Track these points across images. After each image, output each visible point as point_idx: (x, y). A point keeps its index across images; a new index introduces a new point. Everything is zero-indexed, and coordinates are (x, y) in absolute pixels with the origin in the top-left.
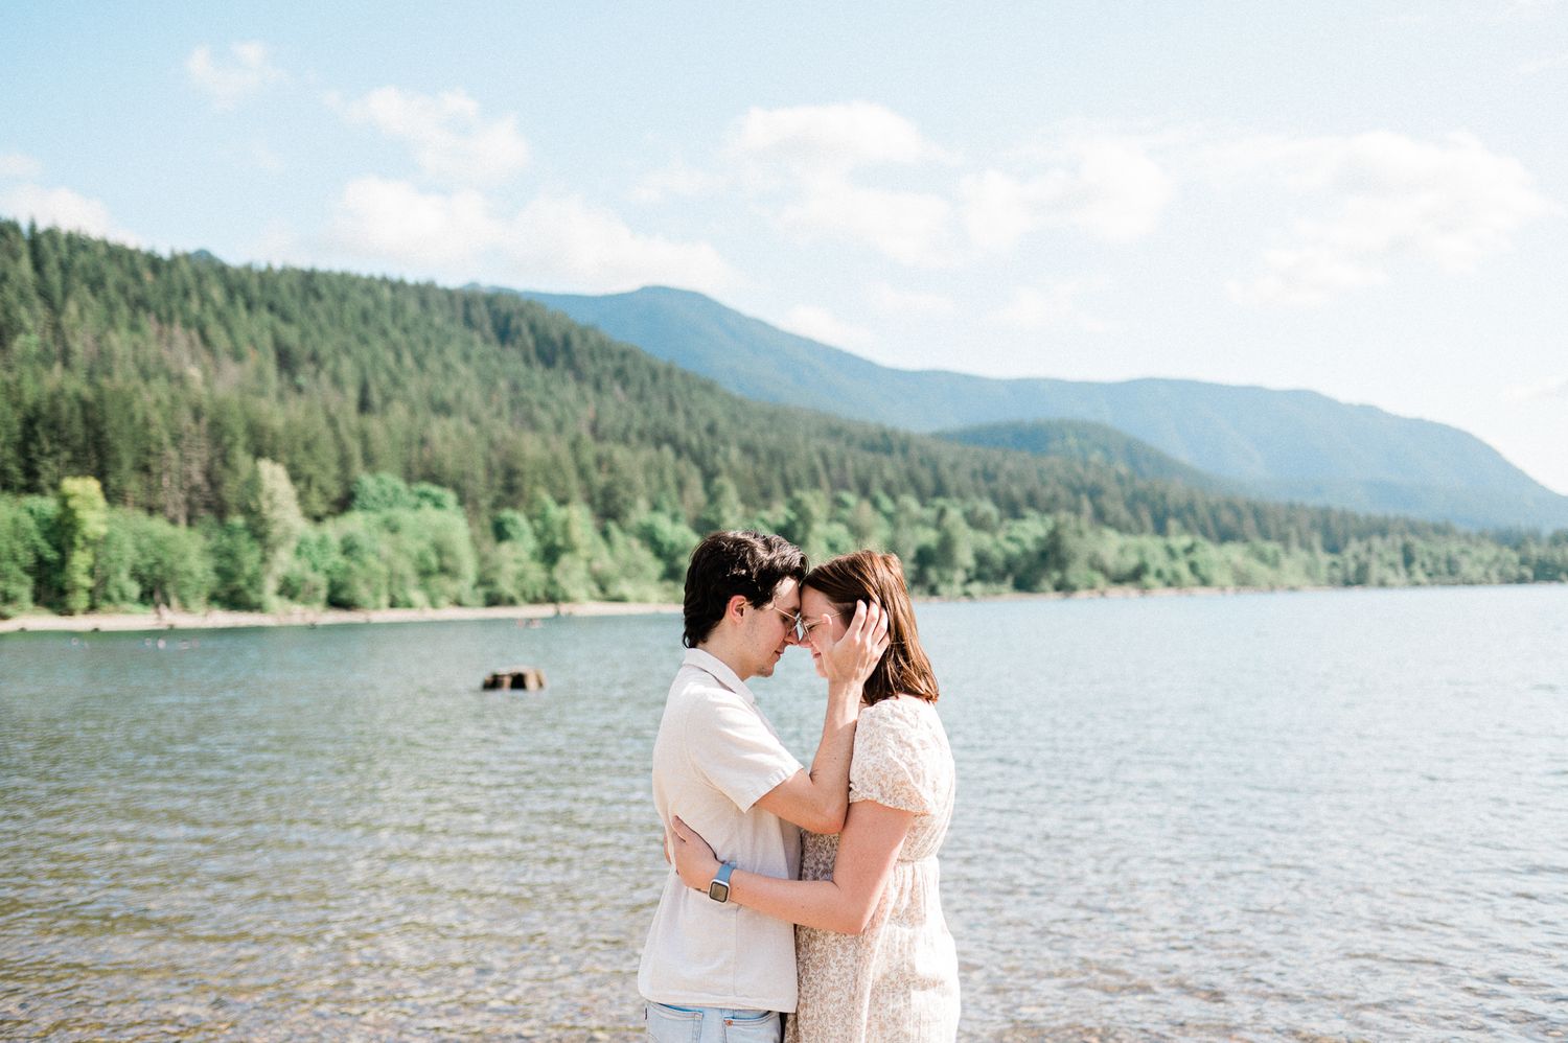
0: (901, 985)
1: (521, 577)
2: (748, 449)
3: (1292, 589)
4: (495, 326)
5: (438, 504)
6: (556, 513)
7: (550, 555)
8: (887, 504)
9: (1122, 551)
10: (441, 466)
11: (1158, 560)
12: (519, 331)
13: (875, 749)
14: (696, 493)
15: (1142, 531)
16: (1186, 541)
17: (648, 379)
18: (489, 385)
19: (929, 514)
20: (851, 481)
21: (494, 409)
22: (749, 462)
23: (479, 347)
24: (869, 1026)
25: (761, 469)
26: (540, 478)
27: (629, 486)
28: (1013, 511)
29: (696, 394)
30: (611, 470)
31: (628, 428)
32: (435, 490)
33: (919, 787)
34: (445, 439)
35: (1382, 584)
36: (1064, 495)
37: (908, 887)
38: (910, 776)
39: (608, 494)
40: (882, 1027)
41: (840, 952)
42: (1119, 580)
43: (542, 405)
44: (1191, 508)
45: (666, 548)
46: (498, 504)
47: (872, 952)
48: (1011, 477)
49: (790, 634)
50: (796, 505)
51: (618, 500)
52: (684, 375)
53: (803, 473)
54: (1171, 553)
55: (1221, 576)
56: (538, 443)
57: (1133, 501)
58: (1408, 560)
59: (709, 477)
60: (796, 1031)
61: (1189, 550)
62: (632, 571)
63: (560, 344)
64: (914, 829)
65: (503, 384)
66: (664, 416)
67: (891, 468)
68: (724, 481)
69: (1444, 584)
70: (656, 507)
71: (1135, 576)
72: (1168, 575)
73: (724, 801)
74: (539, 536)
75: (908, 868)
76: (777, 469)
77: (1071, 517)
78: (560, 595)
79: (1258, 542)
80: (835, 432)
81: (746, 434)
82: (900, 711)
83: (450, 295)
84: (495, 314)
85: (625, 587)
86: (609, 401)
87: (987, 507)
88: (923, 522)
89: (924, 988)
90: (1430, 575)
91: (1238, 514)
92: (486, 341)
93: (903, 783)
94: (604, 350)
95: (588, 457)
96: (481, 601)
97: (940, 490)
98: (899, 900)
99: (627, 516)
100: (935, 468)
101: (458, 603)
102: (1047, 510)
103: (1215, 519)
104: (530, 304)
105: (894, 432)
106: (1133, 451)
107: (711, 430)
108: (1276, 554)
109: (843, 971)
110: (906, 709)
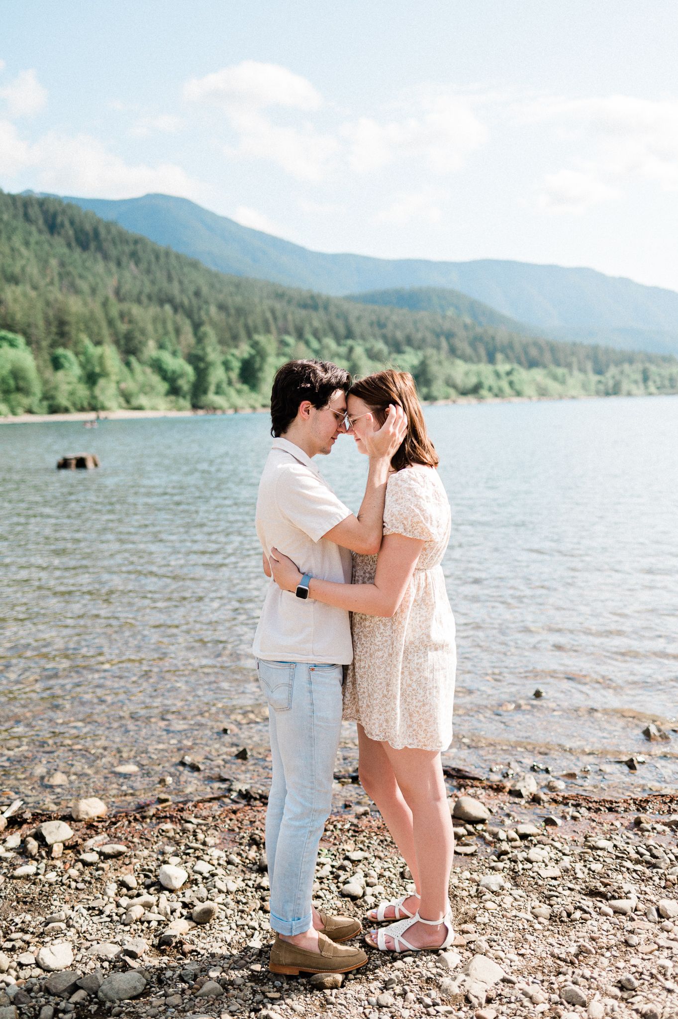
0: (421, 648)
1: (72, 393)
2: (222, 307)
3: (573, 398)
4: (46, 221)
5: (12, 344)
6: (94, 351)
7: (91, 379)
8: (315, 344)
9: (467, 374)
10: (13, 319)
11: (489, 380)
12: (62, 225)
13: (400, 501)
14: (188, 336)
15: (479, 361)
16: (507, 367)
17: (153, 259)
18: (44, 264)
19: (343, 350)
20: (291, 328)
21: (48, 280)
22: (223, 316)
23: (35, 237)
24: (402, 673)
25: (231, 320)
26: (82, 326)
27: (143, 332)
28: (397, 348)
29: (186, 270)
30: (130, 322)
31: (140, 293)
32: (10, 335)
33: (428, 525)
34: (15, 300)
35: (629, 394)
36: (429, 337)
37: (423, 585)
38: (422, 518)
39: (129, 337)
40: (411, 674)
41: (382, 627)
42: (464, 393)
43: (81, 276)
44: (511, 346)
45: (169, 374)
46: (53, 345)
47: (403, 627)
48: (396, 326)
49: (340, 426)
50: (255, 345)
51: (136, 341)
52: (178, 257)
53: (259, 322)
54: (498, 375)
55: (529, 390)
56: (80, 303)
57: (474, 342)
58: (646, 379)
59: (197, 326)
60: (354, 675)
61: (509, 373)
62: (148, 390)
63: (91, 234)
64: (425, 549)
65: (54, 262)
66: (165, 284)
67: (317, 320)
68: (207, 329)
69: (667, 394)
70: (161, 346)
71: (475, 390)
72: (496, 390)
73: (302, 536)
74: (83, 366)
75: (422, 575)
76: (242, 320)
77: (434, 352)
78: (99, 406)
79: (553, 367)
80: (280, 296)
81: (221, 297)
82: (414, 476)
83: (13, 198)
84: (45, 213)
85: (143, 400)
86: (127, 275)
87: (380, 346)
88: (338, 355)
89: (436, 649)
90: (658, 388)
91: (540, 349)
92: (40, 231)
93: (418, 523)
94: (122, 238)
95: (114, 312)
96: (45, 410)
97: (350, 335)
98: (417, 594)
99: (141, 352)
100: (346, 320)
101: (30, 411)
102: (419, 347)
103: (526, 353)
104: (69, 206)
105: (319, 296)
106: (475, 308)
107: (197, 294)
108: (564, 376)
109: (384, 639)
110: (418, 475)
